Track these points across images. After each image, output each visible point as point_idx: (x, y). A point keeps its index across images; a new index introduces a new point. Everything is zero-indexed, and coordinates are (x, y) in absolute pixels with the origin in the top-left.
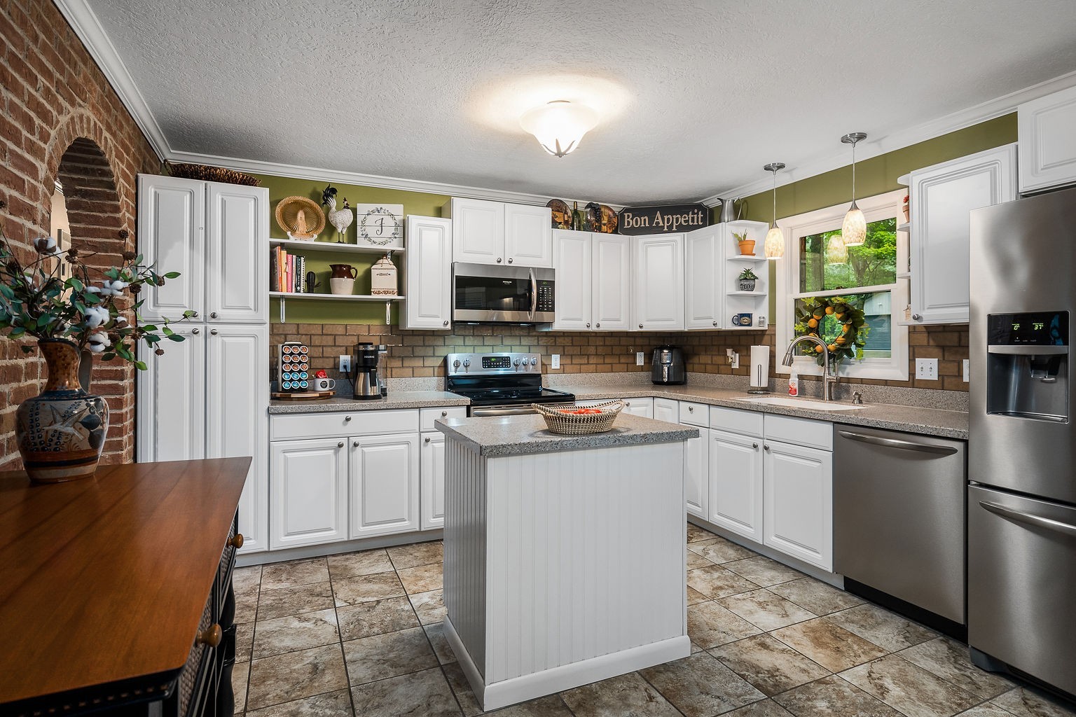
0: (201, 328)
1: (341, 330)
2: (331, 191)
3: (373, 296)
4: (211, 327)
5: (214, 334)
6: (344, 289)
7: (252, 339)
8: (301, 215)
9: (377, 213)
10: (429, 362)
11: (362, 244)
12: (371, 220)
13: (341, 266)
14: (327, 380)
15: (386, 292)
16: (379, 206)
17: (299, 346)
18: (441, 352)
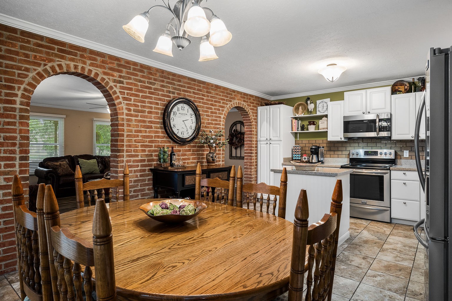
0: (268, 142)
1: (314, 142)
2: (308, 99)
3: (320, 130)
4: (270, 142)
5: (271, 144)
6: (312, 129)
7: (279, 145)
8: (300, 108)
9: (322, 103)
10: (344, 153)
11: (318, 114)
12: (321, 105)
13: (311, 122)
14: (306, 157)
15: (323, 129)
16: (322, 100)
17: (298, 147)
18: (348, 149)
